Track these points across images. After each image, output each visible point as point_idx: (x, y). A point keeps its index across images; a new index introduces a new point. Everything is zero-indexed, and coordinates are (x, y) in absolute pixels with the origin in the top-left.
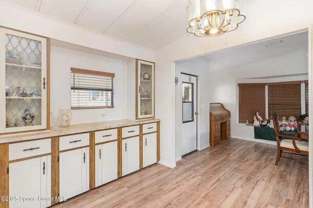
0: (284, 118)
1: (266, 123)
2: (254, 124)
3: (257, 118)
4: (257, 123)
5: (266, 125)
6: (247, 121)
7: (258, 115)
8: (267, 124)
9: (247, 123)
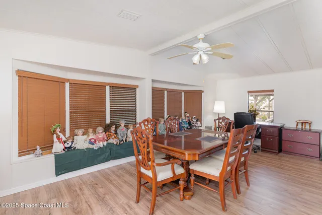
0: (91, 130)
1: (70, 144)
2: (54, 150)
3: (58, 138)
4: (58, 147)
5: (70, 147)
6: (38, 147)
7: (58, 133)
8: (72, 143)
9: (39, 151)
